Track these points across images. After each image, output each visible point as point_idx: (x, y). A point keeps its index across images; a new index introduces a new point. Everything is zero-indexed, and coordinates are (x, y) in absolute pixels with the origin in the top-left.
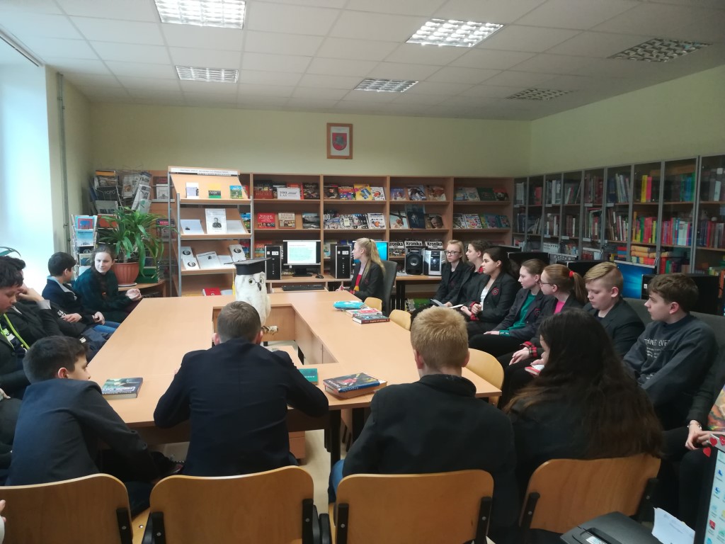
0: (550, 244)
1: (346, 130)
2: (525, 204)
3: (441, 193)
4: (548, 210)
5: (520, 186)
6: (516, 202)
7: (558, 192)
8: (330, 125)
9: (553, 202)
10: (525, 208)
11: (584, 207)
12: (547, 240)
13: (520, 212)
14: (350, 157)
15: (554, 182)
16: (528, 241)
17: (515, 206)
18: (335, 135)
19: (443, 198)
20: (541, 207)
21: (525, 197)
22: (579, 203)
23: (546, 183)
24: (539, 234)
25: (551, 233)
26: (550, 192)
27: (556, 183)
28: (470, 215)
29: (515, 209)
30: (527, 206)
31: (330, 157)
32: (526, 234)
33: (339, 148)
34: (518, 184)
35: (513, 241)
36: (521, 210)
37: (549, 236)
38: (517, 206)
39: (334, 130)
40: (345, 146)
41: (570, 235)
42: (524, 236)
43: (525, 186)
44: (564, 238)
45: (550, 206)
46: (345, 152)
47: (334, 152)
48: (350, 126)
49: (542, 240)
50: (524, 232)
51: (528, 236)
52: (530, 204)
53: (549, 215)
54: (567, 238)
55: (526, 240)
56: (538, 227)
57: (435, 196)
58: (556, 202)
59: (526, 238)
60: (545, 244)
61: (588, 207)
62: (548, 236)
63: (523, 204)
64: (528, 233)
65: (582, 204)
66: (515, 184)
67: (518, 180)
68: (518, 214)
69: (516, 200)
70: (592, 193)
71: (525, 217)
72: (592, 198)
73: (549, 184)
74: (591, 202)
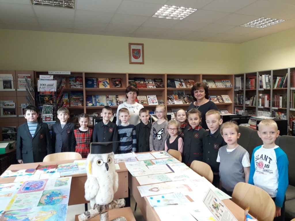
0: (263, 112)
1: (140, 47)
2: (242, 88)
3: (193, 83)
4: (260, 92)
6: (235, 88)
7: (267, 81)
8: (130, 44)
9: (264, 87)
10: (243, 91)
11: (290, 90)
12: (261, 109)
13: (238, 93)
14: (142, 63)
16: (246, 110)
17: (235, 90)
18: (133, 50)
20: (256, 91)
21: (242, 85)
22: (286, 87)
23: (258, 77)
24: (254, 105)
25: (263, 105)
26: (261, 81)
27: (265, 77)
30: (245, 90)
31: (131, 63)
32: (244, 106)
33: (136, 58)
34: (236, 78)
35: (234, 110)
36: (240, 92)
37: (262, 107)
38: (237, 90)
39: (133, 47)
40: (140, 56)
41: (278, 106)
42: (243, 107)
43: (242, 79)
44: (274, 108)
45: (262, 89)
46: (140, 60)
47: (133, 60)
48: (142, 45)
49: (257, 109)
50: (242, 105)
51: (246, 107)
52: (246, 88)
53: (261, 95)
54: (277, 108)
56: (253, 101)
58: (267, 87)
59: (244, 108)
60: (258, 111)
61: (292, 90)
62: (260, 106)
63: (241, 89)
64: (246, 105)
65: (288, 88)
66: (235, 79)
67: (237, 76)
68: (237, 95)
69: (236, 87)
71: (243, 96)
73: (260, 77)
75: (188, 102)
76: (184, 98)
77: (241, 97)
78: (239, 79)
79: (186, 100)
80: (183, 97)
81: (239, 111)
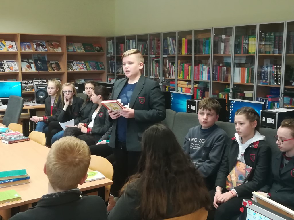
3: (58, 46)
5: (110, 43)
6: (108, 53)
7: (134, 47)
10: (114, 57)
11: (150, 57)
13: (111, 60)
15: (131, 41)
16: (117, 78)
19: (59, 50)
21: (114, 52)
22: (147, 54)
23: (127, 41)
26: (129, 47)
27: (133, 42)
28: (79, 62)
29: (107, 57)
30: (115, 56)
34: (108, 41)
38: (109, 56)
43: (113, 43)
50: (114, 73)
51: (117, 75)
52: (117, 54)
57: (53, 48)
61: (152, 57)
63: (113, 55)
64: (117, 73)
65: (148, 55)
66: (107, 43)
67: (109, 39)
68: (110, 61)
70: (154, 48)
71: (114, 62)
72: (154, 52)
73: (128, 42)
74: (154, 54)
75: (57, 69)
76: (52, 64)
77: (113, 64)
79: (54, 67)
80: (50, 64)
81: (111, 80)
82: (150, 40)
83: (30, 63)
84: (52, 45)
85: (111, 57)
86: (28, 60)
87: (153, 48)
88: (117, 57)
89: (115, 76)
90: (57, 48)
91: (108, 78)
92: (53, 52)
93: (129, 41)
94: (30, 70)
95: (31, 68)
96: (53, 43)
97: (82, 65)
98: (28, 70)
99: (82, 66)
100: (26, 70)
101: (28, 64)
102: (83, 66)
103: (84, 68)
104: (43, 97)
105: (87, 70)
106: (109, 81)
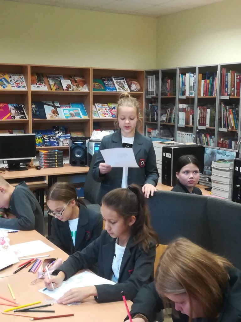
0: (184, 133)
2: (157, 95)
3: (84, 84)
6: (148, 93)
7: (192, 85)
9: (187, 94)
10: (157, 99)
11: (220, 100)
12: (181, 129)
15: (188, 75)
16: (161, 129)
17: (147, 97)
20: (175, 99)
23: (180, 76)
24: (172, 123)
26: (184, 84)
27: (190, 77)
28: (101, 105)
29: (147, 99)
30: (160, 97)
32: (159, 123)
34: (148, 76)
35: (145, 129)
36: (155, 100)
38: (150, 97)
41: (205, 124)
42: (157, 125)
43: (157, 79)
44: (199, 127)
45: (184, 97)
49: (176, 128)
50: (157, 121)
51: (161, 125)
52: (162, 95)
54: (204, 127)
55: (159, 128)
58: (191, 94)
60: (178, 132)
61: (223, 100)
62: (183, 125)
63: (155, 95)
64: (161, 122)
65: (217, 97)
66: (147, 78)
67: (150, 73)
68: (150, 105)
69: (148, 91)
70: (229, 87)
71: (157, 107)
72: (229, 92)
73: (182, 77)
74: (228, 95)
77: (156, 108)
78: (152, 79)
81: (152, 131)
82: (221, 74)
83: (55, 107)
84: (76, 82)
85: (152, 98)
86: (53, 103)
87: (227, 86)
88: (162, 98)
89: (159, 125)
90: (83, 86)
91: (147, 128)
92: (78, 91)
93: (184, 76)
94: (56, 116)
95: (58, 115)
96: (76, 79)
97: (106, 109)
98: (54, 116)
99: (105, 111)
100: (51, 116)
101: (53, 108)
102: (107, 111)
103: (109, 114)
104: (80, 156)
105: (112, 117)
106: (148, 132)
